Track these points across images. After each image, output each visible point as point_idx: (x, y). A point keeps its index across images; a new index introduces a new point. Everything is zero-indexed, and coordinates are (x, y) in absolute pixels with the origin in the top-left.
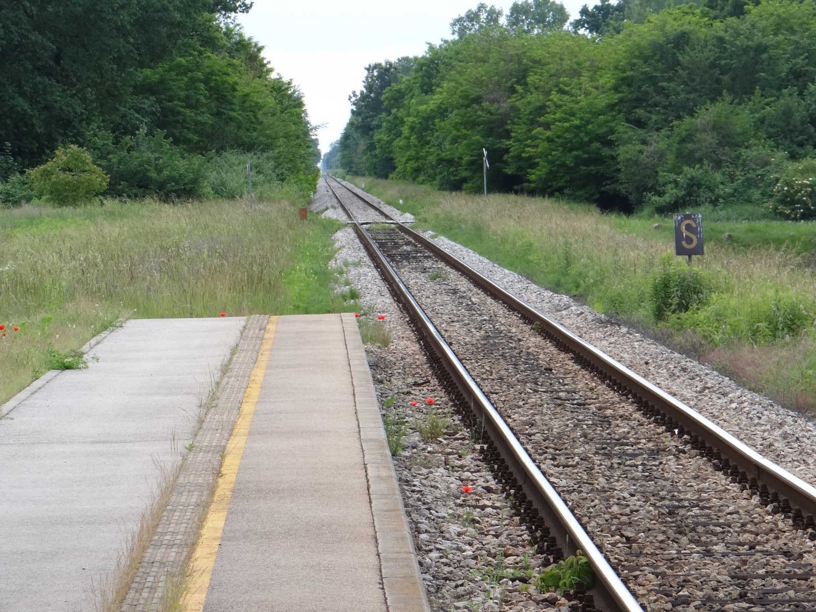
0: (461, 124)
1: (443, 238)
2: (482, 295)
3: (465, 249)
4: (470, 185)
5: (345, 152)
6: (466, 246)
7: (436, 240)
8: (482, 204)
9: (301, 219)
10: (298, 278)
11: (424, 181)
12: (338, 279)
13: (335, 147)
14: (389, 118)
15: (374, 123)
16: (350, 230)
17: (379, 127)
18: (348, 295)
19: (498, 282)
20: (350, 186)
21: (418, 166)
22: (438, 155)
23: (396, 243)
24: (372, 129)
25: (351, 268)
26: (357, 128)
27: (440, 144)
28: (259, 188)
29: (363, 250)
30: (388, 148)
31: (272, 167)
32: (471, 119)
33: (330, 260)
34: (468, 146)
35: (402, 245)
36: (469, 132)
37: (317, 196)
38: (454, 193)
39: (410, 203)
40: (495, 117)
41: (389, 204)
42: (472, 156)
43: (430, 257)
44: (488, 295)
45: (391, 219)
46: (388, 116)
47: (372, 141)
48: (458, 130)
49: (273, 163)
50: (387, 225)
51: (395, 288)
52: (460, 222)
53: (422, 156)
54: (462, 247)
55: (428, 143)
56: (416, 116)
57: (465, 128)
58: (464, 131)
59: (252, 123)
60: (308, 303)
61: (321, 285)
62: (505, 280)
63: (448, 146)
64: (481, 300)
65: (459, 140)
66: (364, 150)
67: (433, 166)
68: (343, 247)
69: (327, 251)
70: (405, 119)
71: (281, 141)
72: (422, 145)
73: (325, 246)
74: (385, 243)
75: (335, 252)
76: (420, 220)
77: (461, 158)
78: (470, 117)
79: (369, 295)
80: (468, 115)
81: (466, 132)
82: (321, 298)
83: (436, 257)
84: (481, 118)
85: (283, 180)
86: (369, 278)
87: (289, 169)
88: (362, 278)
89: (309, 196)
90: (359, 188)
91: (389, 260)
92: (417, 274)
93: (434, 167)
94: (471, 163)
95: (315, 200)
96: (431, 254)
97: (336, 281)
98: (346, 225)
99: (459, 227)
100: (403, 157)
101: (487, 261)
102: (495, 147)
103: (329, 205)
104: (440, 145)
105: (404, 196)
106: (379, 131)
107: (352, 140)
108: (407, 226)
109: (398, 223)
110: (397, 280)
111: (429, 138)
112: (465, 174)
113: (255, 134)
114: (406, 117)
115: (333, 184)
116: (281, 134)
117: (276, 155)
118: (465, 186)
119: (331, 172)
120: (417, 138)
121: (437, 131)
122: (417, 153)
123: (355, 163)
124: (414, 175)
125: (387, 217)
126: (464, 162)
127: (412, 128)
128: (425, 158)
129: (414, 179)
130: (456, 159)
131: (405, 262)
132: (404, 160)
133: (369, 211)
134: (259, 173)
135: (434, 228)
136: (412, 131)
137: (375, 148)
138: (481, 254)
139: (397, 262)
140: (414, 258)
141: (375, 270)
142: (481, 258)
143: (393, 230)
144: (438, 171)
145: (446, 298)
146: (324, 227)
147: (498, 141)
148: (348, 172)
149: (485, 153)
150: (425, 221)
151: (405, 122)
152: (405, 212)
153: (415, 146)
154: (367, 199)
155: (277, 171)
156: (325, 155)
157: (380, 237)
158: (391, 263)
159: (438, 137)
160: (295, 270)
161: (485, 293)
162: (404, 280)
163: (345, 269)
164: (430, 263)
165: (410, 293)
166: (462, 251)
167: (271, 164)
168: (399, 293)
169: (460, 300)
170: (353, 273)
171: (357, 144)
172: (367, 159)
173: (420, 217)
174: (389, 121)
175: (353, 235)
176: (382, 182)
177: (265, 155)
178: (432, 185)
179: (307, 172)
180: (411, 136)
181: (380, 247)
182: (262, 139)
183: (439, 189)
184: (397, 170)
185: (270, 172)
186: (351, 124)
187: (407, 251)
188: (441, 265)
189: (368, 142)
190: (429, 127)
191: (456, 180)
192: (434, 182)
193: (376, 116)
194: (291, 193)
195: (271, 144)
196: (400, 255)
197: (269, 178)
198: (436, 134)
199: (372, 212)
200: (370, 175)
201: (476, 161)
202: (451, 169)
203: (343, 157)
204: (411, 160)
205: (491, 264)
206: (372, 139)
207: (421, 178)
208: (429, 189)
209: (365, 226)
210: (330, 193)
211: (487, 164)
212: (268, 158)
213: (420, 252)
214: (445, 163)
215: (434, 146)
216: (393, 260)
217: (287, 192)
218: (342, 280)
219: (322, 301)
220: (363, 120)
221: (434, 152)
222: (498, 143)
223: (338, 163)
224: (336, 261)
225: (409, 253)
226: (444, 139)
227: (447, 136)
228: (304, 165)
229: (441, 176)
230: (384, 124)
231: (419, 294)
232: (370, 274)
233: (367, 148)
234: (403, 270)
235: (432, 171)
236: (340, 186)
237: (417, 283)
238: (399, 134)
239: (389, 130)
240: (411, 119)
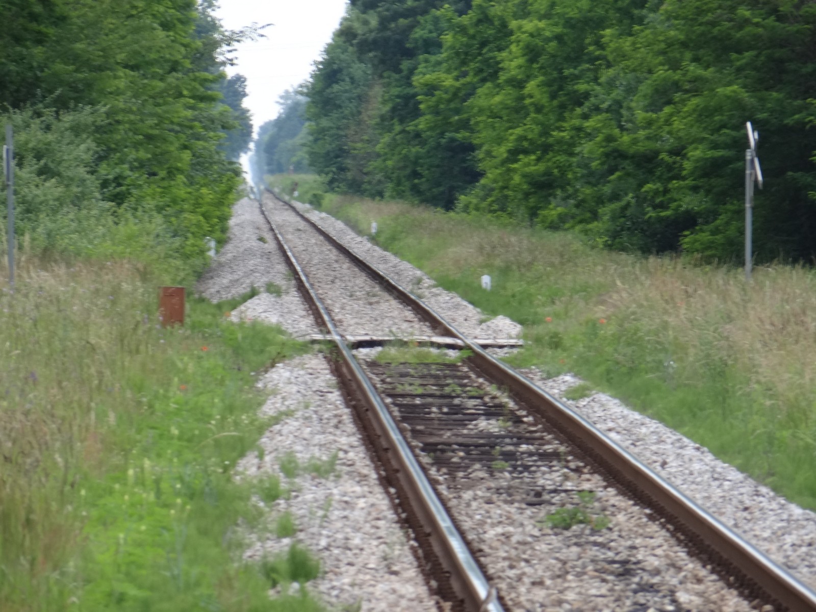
0: (684, 45)
1: (603, 397)
2: (712, 583)
3: (670, 436)
4: (705, 236)
5: (325, 122)
6: (675, 426)
7: (583, 402)
8: (735, 293)
9: (164, 324)
10: (133, 505)
11: (562, 219)
12: (261, 514)
13: (297, 104)
14: (465, 20)
15: (419, 33)
16: (317, 363)
17: (431, 46)
18: (284, 567)
19: (766, 546)
20: (335, 227)
21: (547, 173)
22: (610, 139)
23: (457, 409)
24: (410, 54)
25: (304, 482)
26: (364, 47)
27: (618, 104)
28: (45, 223)
29: (350, 427)
30: (457, 111)
31: (87, 157)
32: (716, 31)
33: (242, 455)
34: (704, 114)
35: (474, 417)
36: (709, 73)
37: (230, 250)
38: (652, 259)
39: (515, 286)
40: (792, 28)
41: (448, 285)
42: (715, 146)
43: (556, 455)
44: (730, 586)
45: (448, 333)
46: (461, 13)
47: (411, 91)
48: (675, 65)
49: (90, 143)
50: (434, 351)
51: (437, 549)
52: (665, 350)
53: (560, 142)
54: (661, 428)
55: (579, 99)
56: (547, 16)
57: (696, 59)
58: (694, 69)
59: (34, 17)
60: (152, 588)
61: (204, 532)
62: (789, 539)
63: (640, 115)
64: (708, 601)
65: (677, 96)
66: (383, 118)
67: (591, 174)
68: (289, 414)
69: (236, 424)
70: (513, 24)
71: (122, 79)
72: (563, 107)
73: (231, 409)
74: (424, 406)
75: (262, 429)
76: (538, 340)
77: (678, 152)
78: (713, 24)
79: (352, 570)
80: (709, 17)
81: (700, 72)
82: (195, 571)
83: (577, 457)
84: (748, 29)
85: (118, 199)
86: (357, 515)
87: (141, 165)
88: (336, 514)
89: (202, 252)
90: (360, 233)
91: (426, 459)
92: (512, 509)
93: (594, 179)
94: (711, 169)
95: (221, 265)
96: (562, 449)
97: (254, 520)
98: (306, 347)
99: (659, 366)
100: (500, 140)
101: (735, 475)
102: (788, 121)
103: (260, 281)
104: (616, 109)
105: (498, 262)
106: (433, 58)
107: (346, 85)
108: (494, 356)
109: (468, 347)
110: (444, 523)
111: (582, 87)
112: (690, 202)
113: (38, 51)
114: (516, 16)
115: (282, 217)
116: (121, 57)
117: (101, 121)
118: (687, 239)
119: (280, 181)
120: (548, 84)
121: (609, 65)
122: (545, 133)
123: (354, 158)
124: (532, 200)
125: (435, 324)
126: (688, 165)
127: (532, 54)
128: (568, 148)
129: (533, 213)
130: (663, 156)
131: (478, 471)
132: (502, 151)
133: (384, 306)
134: (44, 172)
135: (581, 366)
136: (532, 60)
137: (416, 113)
138: (721, 453)
139: (453, 469)
140: (509, 456)
141: (378, 490)
142: (720, 466)
143: (452, 366)
144: (607, 189)
145: (595, 588)
146: (237, 351)
147: (799, 102)
148: (331, 182)
149: (753, 136)
150: (556, 343)
151: (511, 33)
152: (494, 313)
153: (539, 109)
154: (381, 269)
155: (104, 170)
156: (264, 129)
157: (408, 389)
158: (433, 471)
159: (611, 84)
160: (123, 480)
161: (722, 578)
162: (467, 525)
163: (284, 485)
164: (556, 477)
165: (482, 568)
166: (660, 441)
167: (85, 148)
168: (445, 565)
169: (641, 598)
170: (309, 497)
171: (361, 99)
172: (393, 146)
173: (538, 330)
174: (463, 30)
175: (325, 377)
176: (434, 216)
177: (68, 119)
178: (586, 232)
179: (199, 177)
180: (529, 77)
181: (404, 419)
182: (59, 67)
183: (609, 247)
184: (483, 181)
185: (82, 171)
186: (345, 34)
187: (490, 435)
188: (592, 482)
189: (395, 91)
190: (582, 48)
191: (660, 220)
192: (593, 225)
193: (425, 12)
194: (144, 240)
195: (89, 85)
196: (464, 446)
197: (75, 189)
198: (606, 75)
199: (391, 306)
200: (400, 195)
201: (726, 161)
202: (649, 187)
203: (319, 135)
204: (526, 152)
205: (748, 487)
206: (410, 85)
207: (554, 210)
208: (577, 245)
209: (364, 351)
210: (271, 245)
211: (756, 172)
212: (76, 130)
213: (529, 441)
214: (628, 166)
215: (597, 109)
216: (439, 463)
217: (130, 238)
218: (272, 517)
219: (198, 584)
220: (384, 23)
221: (598, 130)
222: (799, 110)
223: (302, 155)
224: (261, 456)
225: (492, 441)
226: (631, 90)
227: (639, 81)
228: (187, 156)
229: (616, 206)
230: (448, 38)
231: (512, 573)
232: (361, 503)
233: (394, 110)
234: (467, 495)
235: (588, 191)
236: (302, 225)
237: (508, 536)
238: (491, 72)
239: (463, 57)
240: (529, 25)
